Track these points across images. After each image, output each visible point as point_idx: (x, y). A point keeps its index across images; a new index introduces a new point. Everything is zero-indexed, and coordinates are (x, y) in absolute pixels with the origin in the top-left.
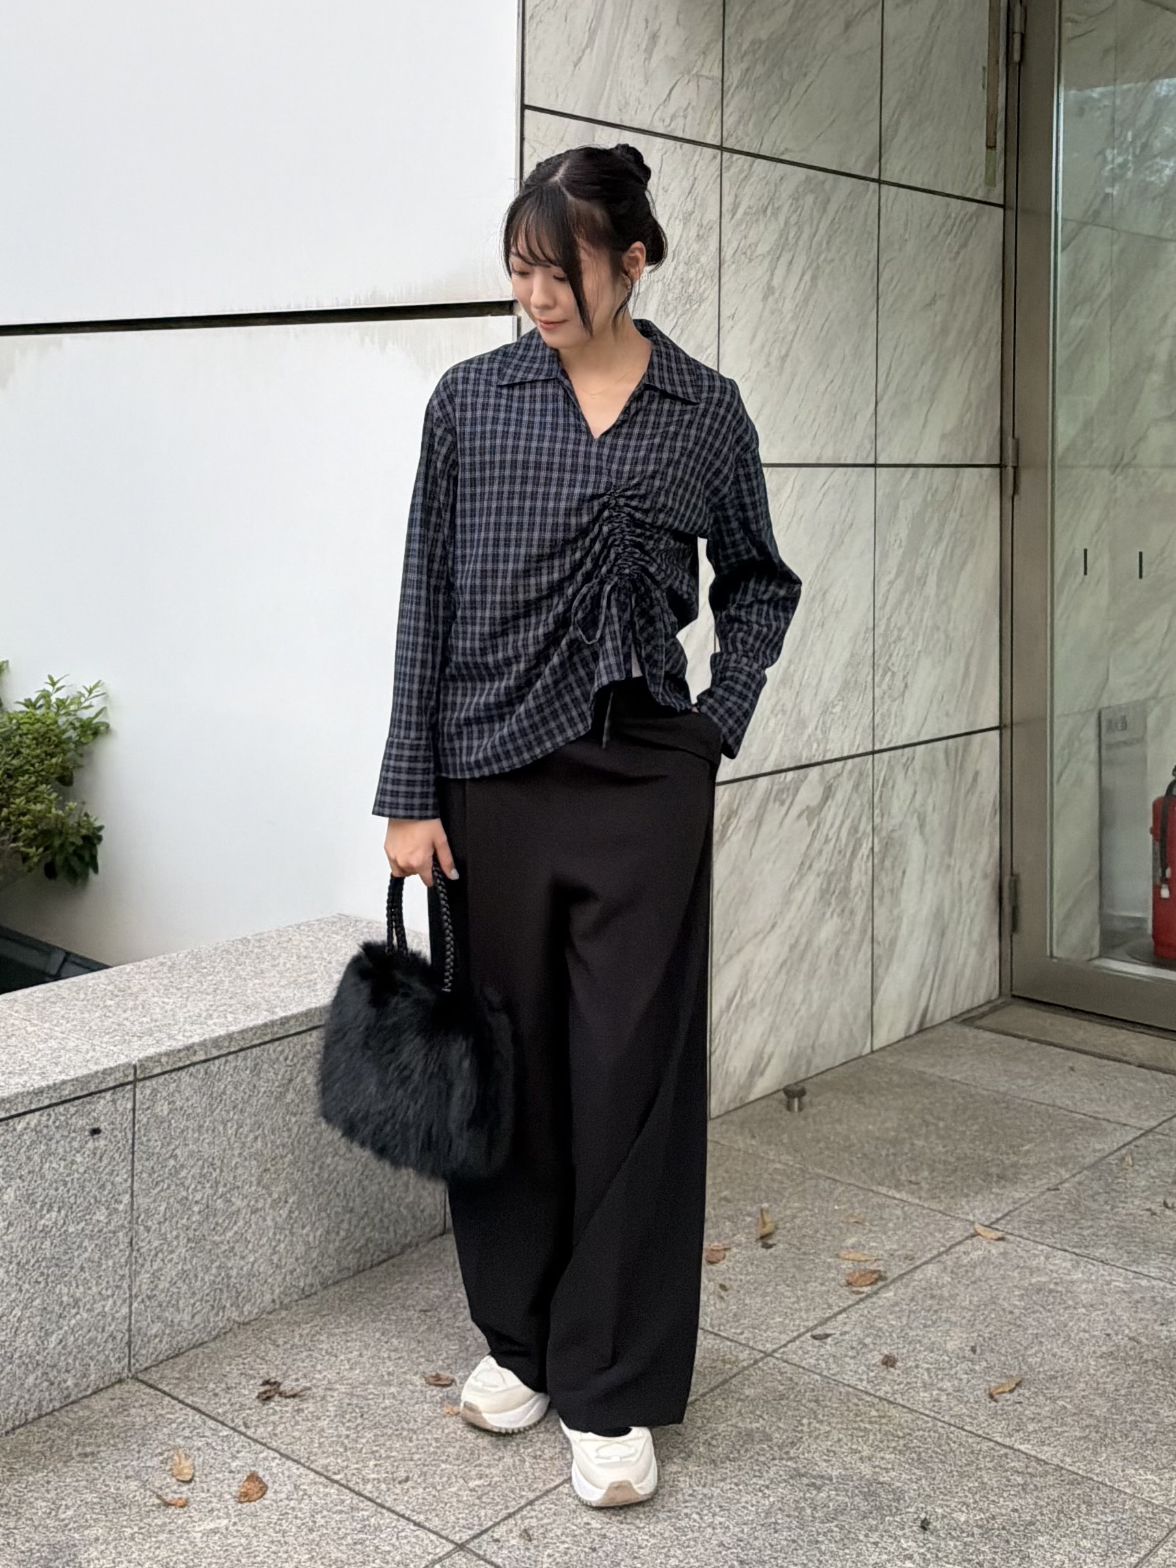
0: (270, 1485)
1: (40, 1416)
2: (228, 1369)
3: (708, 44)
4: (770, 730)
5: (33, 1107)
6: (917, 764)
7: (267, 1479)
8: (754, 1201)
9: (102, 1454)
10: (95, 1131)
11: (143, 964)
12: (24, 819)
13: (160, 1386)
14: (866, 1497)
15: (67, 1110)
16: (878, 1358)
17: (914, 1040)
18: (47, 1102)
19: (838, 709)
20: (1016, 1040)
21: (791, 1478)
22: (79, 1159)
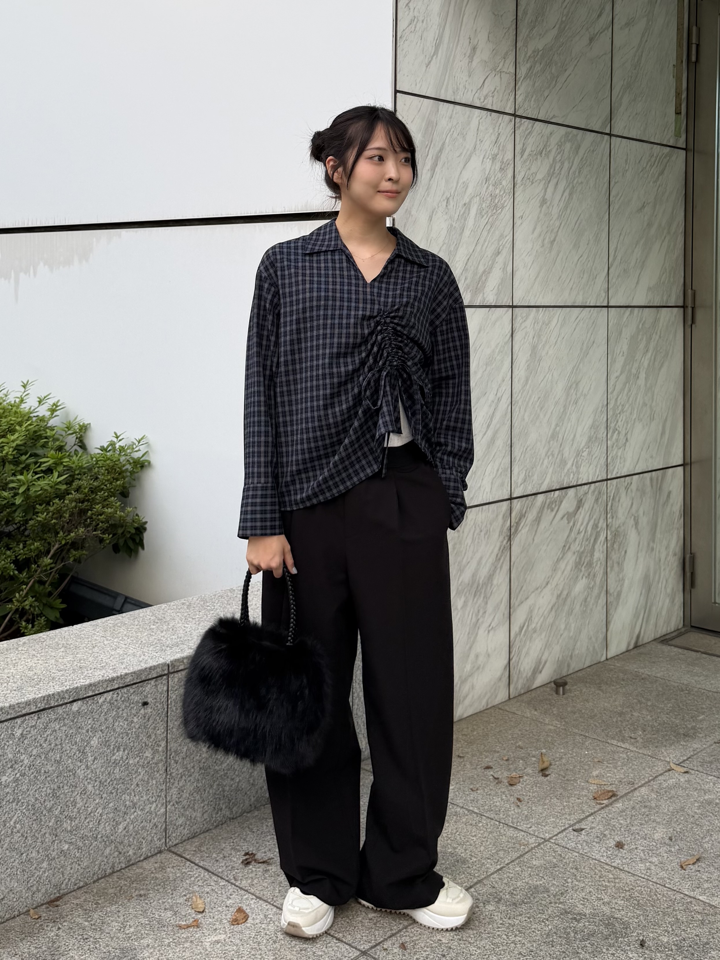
0: (250, 915)
1: (113, 872)
2: (224, 845)
3: (506, 53)
4: (544, 466)
5: (109, 689)
6: (634, 487)
7: (248, 911)
8: (537, 749)
9: (151, 895)
10: (145, 704)
11: (172, 604)
12: (102, 517)
13: (184, 855)
14: (607, 926)
15: (128, 691)
16: (612, 843)
17: (632, 653)
18: (116, 686)
19: (585, 454)
20: (693, 653)
21: (561, 914)
22: (135, 720)
